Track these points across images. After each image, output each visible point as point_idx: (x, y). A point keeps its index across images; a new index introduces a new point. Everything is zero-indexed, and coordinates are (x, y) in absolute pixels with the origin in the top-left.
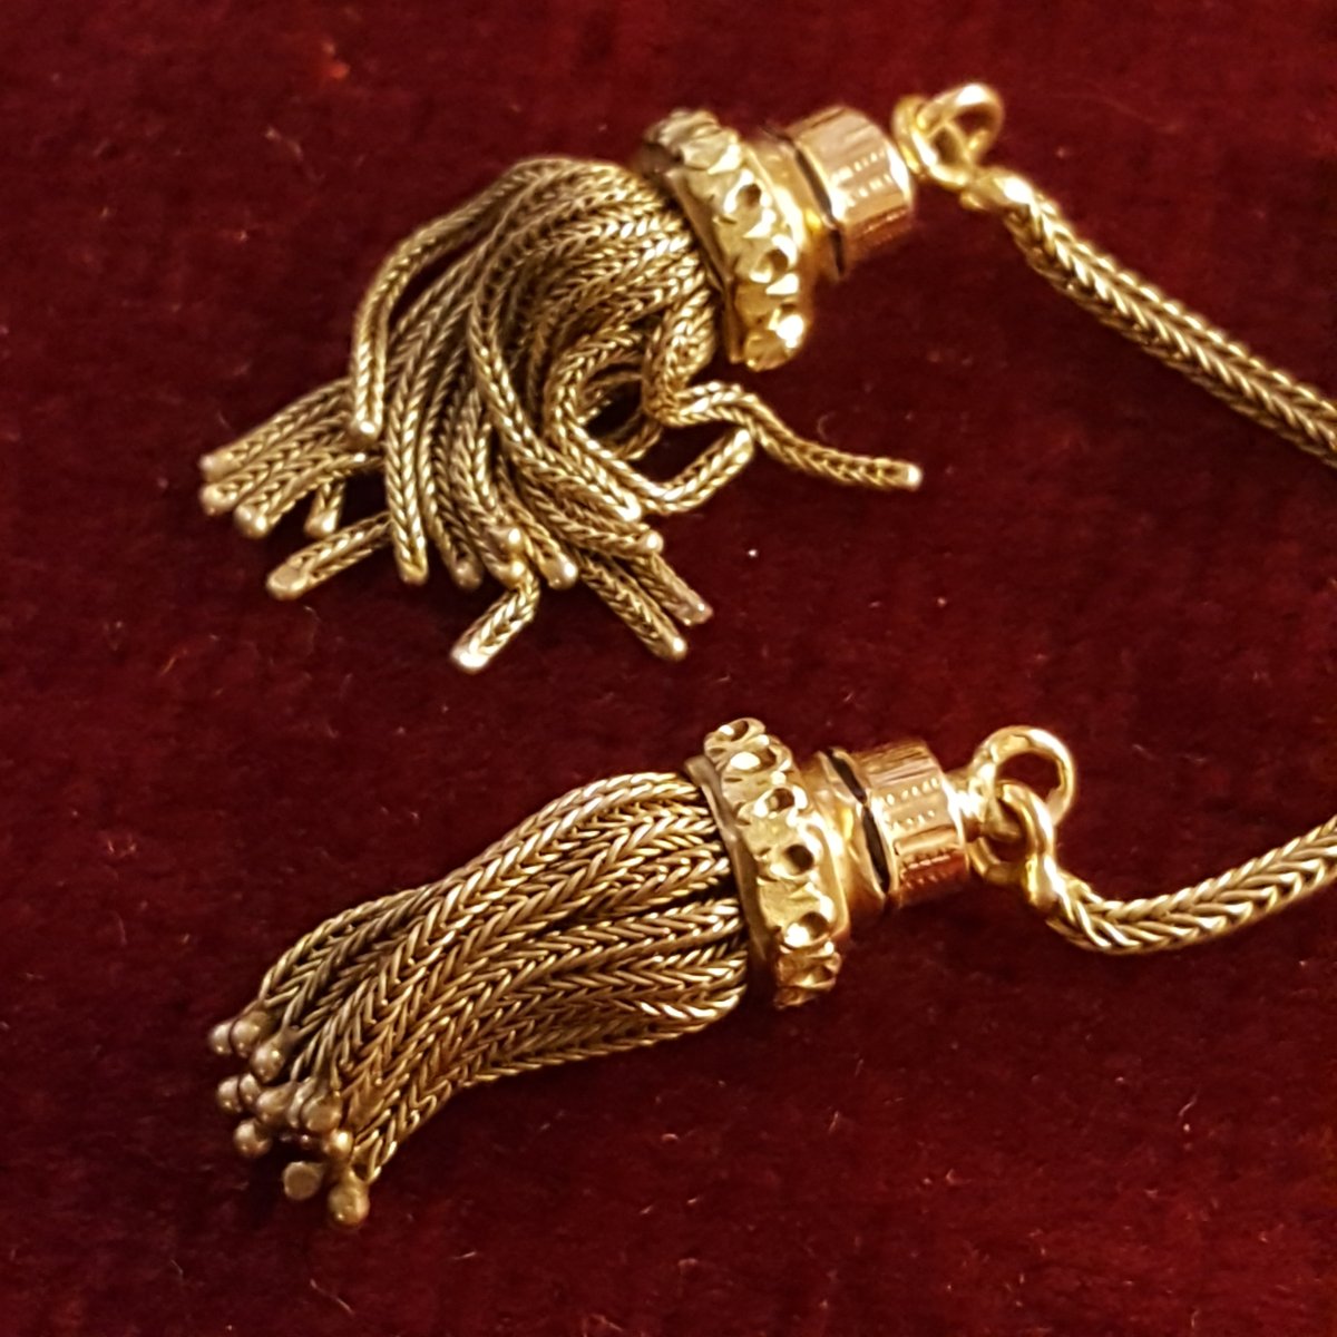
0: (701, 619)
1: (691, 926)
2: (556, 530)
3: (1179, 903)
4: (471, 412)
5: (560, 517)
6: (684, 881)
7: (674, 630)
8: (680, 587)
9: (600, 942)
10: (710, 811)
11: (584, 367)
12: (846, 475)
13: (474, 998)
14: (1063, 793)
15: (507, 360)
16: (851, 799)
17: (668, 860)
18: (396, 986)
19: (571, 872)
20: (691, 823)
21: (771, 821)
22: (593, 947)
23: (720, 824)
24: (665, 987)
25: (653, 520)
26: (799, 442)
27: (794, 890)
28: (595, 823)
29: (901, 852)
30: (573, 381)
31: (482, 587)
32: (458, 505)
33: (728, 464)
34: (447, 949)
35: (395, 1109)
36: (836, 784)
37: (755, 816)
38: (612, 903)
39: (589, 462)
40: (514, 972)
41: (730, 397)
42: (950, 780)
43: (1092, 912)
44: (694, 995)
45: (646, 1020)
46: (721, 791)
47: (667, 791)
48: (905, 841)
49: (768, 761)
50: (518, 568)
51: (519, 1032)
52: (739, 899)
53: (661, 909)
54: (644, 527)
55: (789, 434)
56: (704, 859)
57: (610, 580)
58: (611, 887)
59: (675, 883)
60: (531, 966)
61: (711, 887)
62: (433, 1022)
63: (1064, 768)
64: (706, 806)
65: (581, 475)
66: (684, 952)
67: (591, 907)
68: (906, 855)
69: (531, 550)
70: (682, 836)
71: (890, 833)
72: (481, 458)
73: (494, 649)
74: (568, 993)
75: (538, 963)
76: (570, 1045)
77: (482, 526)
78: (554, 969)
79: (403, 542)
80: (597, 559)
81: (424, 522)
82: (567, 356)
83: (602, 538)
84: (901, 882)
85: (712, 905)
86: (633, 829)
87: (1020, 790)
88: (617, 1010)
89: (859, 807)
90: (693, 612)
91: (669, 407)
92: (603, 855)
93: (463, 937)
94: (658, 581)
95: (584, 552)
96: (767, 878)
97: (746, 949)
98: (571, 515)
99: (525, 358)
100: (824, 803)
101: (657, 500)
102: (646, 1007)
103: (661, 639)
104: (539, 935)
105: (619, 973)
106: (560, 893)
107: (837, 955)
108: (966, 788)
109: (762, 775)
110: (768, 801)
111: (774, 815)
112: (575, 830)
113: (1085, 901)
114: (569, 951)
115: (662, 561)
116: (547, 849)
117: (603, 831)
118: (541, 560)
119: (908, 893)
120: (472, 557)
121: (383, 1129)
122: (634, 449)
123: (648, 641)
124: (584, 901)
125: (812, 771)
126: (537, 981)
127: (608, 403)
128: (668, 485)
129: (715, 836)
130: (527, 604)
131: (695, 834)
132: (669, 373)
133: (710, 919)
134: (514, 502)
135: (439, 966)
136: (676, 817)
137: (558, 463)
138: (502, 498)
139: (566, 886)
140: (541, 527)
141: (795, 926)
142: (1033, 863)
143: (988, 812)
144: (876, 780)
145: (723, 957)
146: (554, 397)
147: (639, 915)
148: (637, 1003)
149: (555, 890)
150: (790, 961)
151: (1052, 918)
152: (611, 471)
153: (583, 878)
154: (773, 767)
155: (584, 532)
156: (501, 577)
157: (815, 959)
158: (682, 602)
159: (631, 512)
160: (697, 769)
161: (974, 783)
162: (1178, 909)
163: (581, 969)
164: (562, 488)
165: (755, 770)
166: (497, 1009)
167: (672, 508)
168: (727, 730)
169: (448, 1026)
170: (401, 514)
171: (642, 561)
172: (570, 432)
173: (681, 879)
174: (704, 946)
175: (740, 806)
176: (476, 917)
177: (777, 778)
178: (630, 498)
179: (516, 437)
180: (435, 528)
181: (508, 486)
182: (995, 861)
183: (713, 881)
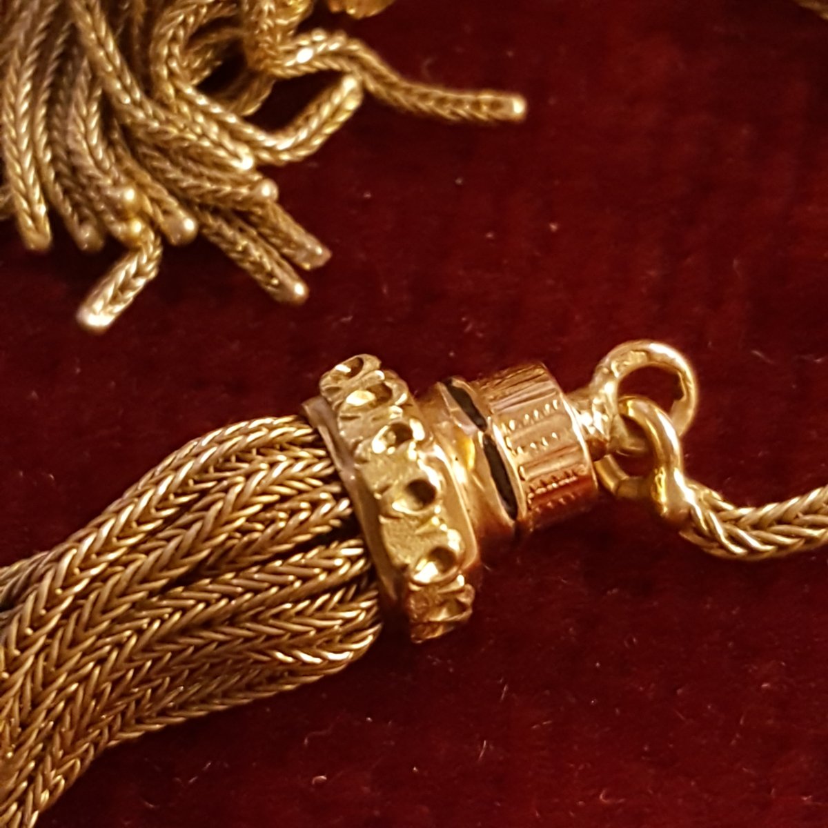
0: (320, 263)
1: (317, 571)
2: (173, 189)
3: (811, 505)
4: (82, 79)
5: (174, 174)
6: (305, 526)
7: (294, 275)
8: (297, 233)
9: (224, 595)
10: (328, 453)
11: (184, 23)
12: (454, 113)
13: (101, 661)
14: (687, 404)
15: (112, 26)
16: (471, 428)
17: (286, 505)
18: (16, 658)
19: (187, 526)
20: (309, 466)
21: (389, 456)
22: (218, 600)
23: (338, 465)
24: (295, 634)
25: (266, 170)
26: (405, 84)
27: (418, 527)
28: (212, 473)
29: (527, 477)
30: (174, 39)
31: (105, 249)
32: (75, 170)
33: (337, 110)
34: (66, 615)
35: (31, 779)
36: (455, 414)
37: (372, 453)
38: (232, 554)
39: (200, 119)
40: (140, 632)
41: (334, 47)
42: (572, 401)
43: (724, 521)
44: (328, 640)
45: (281, 668)
46: (338, 430)
47: (282, 434)
48: (528, 466)
49: (384, 396)
50: (137, 227)
51: (154, 690)
52: (363, 539)
53: (285, 556)
54: (256, 177)
55: (394, 78)
56: (325, 501)
57: (229, 232)
58: (230, 538)
59: (296, 528)
60: (156, 625)
61: (334, 529)
62: (61, 689)
63: (685, 379)
64: (324, 447)
65: (193, 131)
66: (313, 597)
67: (211, 560)
68: (532, 480)
69: (149, 207)
70: (301, 481)
71: (514, 460)
72: (94, 122)
73: (119, 308)
74: (198, 648)
75: (163, 621)
76: (211, 696)
77: (99, 189)
78: (179, 626)
79: (25, 211)
80: (216, 212)
81: (44, 191)
82: (167, 14)
83: (216, 191)
84: (529, 509)
85: (336, 547)
86: (248, 476)
87: (643, 405)
88: (251, 661)
89: (480, 434)
90: (312, 255)
91: (274, 58)
92: (219, 505)
93: (81, 602)
94: (276, 230)
95: (203, 207)
96: (388, 516)
97: (376, 588)
98: (186, 171)
99: (129, 23)
100: (444, 435)
101: (270, 150)
102: (280, 655)
103: (281, 285)
104: (163, 592)
105: (249, 625)
106: (177, 548)
107: (469, 587)
108: (589, 408)
109: (380, 410)
110: (385, 436)
111: (392, 450)
112: (191, 482)
113: (717, 510)
114: (194, 606)
115: (279, 210)
116: (163, 502)
117: (220, 480)
118: (161, 218)
119: (537, 518)
120: (94, 221)
121: (21, 802)
122: (247, 105)
123: (269, 288)
124: (205, 554)
125: (432, 403)
126: (165, 639)
127: (219, 63)
128: (281, 136)
129: (334, 478)
130: (149, 260)
131: (314, 477)
132: (267, 23)
133: (338, 562)
134: (130, 164)
135: (60, 634)
136: (291, 461)
137: (168, 121)
138: (119, 160)
139: (181, 542)
140: (158, 186)
141: (424, 561)
142: (662, 476)
143: (613, 429)
144: (495, 407)
145: (353, 599)
146: (158, 56)
147: (264, 563)
148: (270, 652)
149: (173, 544)
150: (420, 598)
151: (685, 530)
152: (223, 125)
153: (199, 532)
154: (390, 402)
155: (199, 187)
156: (122, 238)
157: (446, 594)
158: (300, 247)
159: (245, 163)
160: (314, 410)
161: (596, 401)
162: (810, 510)
163: (208, 624)
164: (175, 145)
165: (372, 405)
166: (128, 671)
167: (286, 157)
168: (343, 368)
169: (76, 691)
170: (21, 185)
171: (259, 211)
172: (178, 91)
173: (302, 523)
174: (332, 590)
175: (356, 445)
176: (94, 579)
177: (394, 412)
178: (243, 150)
179: (127, 100)
180: (56, 195)
181: (124, 149)
182: (625, 477)
183: (336, 523)
